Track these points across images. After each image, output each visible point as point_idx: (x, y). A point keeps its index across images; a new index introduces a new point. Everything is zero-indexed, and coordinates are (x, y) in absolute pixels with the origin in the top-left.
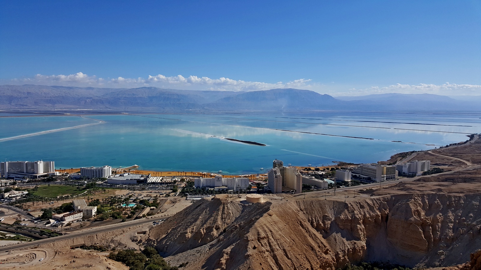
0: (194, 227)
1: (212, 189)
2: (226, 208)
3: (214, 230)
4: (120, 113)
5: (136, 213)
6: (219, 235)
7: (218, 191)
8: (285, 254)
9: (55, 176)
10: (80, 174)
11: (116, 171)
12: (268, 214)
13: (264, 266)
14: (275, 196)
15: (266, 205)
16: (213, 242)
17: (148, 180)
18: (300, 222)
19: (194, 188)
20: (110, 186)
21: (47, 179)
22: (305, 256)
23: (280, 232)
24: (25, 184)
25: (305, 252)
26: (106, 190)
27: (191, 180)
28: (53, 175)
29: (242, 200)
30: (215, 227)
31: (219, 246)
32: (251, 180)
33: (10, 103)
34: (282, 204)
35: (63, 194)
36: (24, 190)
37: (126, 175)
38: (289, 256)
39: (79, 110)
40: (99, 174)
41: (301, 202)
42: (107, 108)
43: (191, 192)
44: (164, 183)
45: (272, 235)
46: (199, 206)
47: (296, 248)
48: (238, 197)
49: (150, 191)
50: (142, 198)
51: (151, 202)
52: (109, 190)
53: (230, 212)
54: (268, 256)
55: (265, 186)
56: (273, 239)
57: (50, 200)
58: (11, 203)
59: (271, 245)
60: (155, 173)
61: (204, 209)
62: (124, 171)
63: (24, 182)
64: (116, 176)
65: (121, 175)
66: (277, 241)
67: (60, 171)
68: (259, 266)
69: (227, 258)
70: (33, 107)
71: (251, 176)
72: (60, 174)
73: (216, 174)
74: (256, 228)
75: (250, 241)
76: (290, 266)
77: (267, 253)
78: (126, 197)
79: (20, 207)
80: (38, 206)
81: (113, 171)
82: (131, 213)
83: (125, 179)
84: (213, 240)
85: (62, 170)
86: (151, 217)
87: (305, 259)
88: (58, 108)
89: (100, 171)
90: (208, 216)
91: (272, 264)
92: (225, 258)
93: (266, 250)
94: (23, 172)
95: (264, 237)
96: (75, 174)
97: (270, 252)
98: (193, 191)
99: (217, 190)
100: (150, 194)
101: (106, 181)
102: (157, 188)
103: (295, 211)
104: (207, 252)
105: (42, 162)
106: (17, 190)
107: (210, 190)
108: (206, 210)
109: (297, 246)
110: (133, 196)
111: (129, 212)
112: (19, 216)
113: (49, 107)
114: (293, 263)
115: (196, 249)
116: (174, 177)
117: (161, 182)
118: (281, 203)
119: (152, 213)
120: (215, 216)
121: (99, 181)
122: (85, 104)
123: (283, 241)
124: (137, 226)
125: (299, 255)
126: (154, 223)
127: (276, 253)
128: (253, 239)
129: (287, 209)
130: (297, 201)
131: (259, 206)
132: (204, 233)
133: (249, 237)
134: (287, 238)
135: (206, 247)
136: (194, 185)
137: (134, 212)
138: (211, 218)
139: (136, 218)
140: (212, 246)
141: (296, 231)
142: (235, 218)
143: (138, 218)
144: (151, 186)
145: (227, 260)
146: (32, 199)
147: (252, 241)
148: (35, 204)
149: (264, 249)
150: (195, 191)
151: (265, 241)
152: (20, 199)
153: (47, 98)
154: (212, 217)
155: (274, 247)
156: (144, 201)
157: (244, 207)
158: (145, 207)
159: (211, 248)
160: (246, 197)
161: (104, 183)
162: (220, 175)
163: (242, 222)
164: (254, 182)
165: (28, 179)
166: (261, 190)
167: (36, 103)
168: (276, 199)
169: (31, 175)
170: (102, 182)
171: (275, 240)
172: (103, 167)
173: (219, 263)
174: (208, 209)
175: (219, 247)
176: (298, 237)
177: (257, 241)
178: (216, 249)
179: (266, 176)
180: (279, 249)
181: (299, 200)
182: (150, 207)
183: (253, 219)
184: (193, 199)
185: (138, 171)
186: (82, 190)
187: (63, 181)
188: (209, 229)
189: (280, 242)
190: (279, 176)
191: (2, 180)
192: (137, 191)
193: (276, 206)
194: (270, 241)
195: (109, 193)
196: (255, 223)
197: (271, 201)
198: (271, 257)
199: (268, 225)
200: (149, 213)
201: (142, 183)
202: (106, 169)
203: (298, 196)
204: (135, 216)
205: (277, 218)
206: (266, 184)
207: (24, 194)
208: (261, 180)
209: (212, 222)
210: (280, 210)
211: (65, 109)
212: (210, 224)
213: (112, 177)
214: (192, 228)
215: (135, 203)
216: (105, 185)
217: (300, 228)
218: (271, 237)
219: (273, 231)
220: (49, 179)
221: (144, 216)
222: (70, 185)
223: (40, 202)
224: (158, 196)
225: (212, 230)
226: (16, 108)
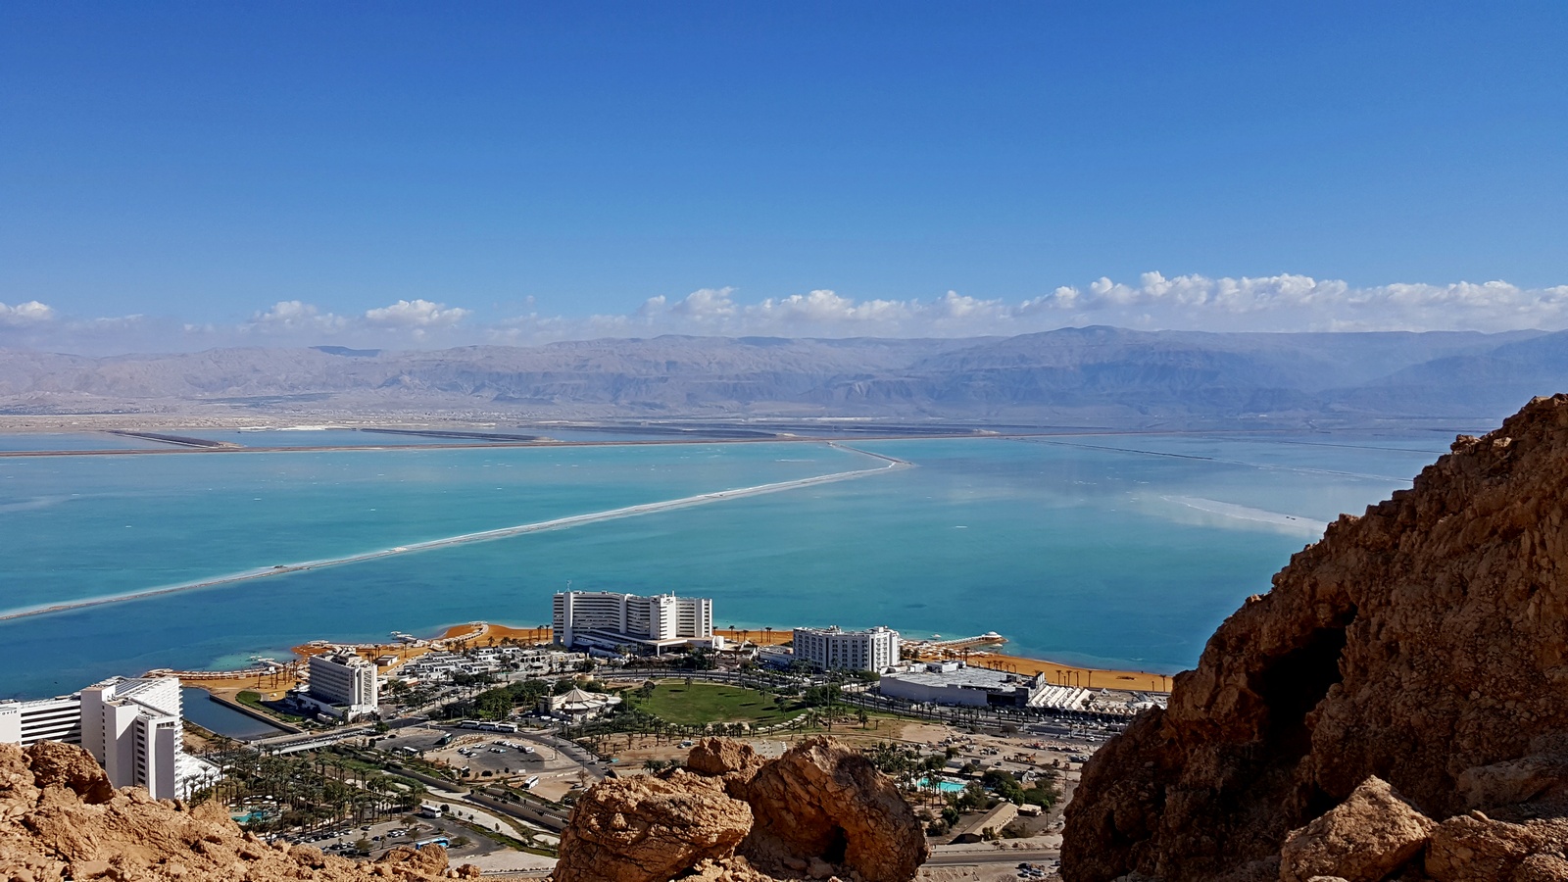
4: (964, 430)
5: (962, 819)
9: (709, 650)
10: (791, 650)
11: (916, 651)
17: (1030, 696)
20: (890, 704)
21: (685, 659)
24: (617, 671)
26: (871, 718)
28: (707, 647)
33: (615, 399)
35: (728, 719)
36: (612, 692)
37: (950, 667)
39: (825, 422)
40: (854, 657)
42: (924, 411)
44: (1094, 717)
49: (1034, 741)
50: (999, 764)
51: (1027, 783)
52: (883, 719)
57: (683, 734)
58: (566, 730)
60: (1064, 671)
62: (946, 651)
63: (615, 666)
64: (912, 670)
65: (929, 669)
67: (730, 634)
70: (682, 413)
72: (729, 647)
78: (937, 753)
79: (590, 748)
80: (644, 750)
81: (905, 649)
82: (946, 815)
83: (945, 685)
85: (738, 633)
86: (1016, 846)
88: (759, 413)
89: (859, 644)
94: (618, 631)
96: (775, 651)
100: (1031, 752)
101: (877, 684)
102: (1065, 732)
105: (673, 599)
106: (590, 688)
110: (962, 752)
111: (936, 814)
112: (581, 775)
113: (731, 413)
116: (1143, 695)
117: (1084, 709)
119: (1023, 827)
121: (850, 683)
122: (847, 397)
124: (957, 869)
126: (1022, 866)
137: (952, 814)
139: (961, 839)
143: (967, 838)
144: (1043, 723)
146: (630, 722)
148: (636, 743)
152: (595, 719)
153: (725, 381)
156: (998, 777)
158: (1000, 801)
161: (870, 691)
165: (628, 655)
167: (691, 397)
169: (639, 643)
170: (862, 689)
172: (868, 630)
182: (1017, 802)
185: (998, 660)
186: (790, 709)
187: (734, 671)
191: (554, 653)
192: (985, 736)
195: (881, 730)
200: (1013, 829)
201: (1009, 706)
202: (879, 640)
204: (957, 831)
207: (608, 705)
211: (780, 419)
213: (899, 673)
215: (965, 782)
216: (868, 698)
220: (693, 659)
221: (988, 835)
222: (757, 687)
223: (652, 738)
224: (1062, 765)
226: (633, 414)
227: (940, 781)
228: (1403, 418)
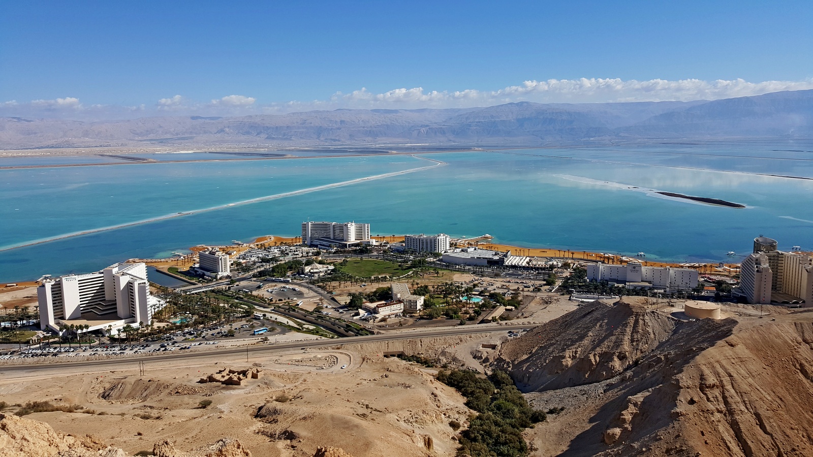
0: (578, 350)
1: (621, 285)
2: (641, 322)
3: (616, 359)
4: (469, 148)
5: (482, 313)
6: (625, 370)
7: (633, 290)
8: (759, 423)
9: (369, 245)
10: (404, 244)
11: (456, 244)
12: (727, 343)
13: (709, 438)
14: (750, 309)
15: (725, 325)
16: (613, 381)
17: (505, 260)
18: (801, 365)
19: (585, 281)
20: (446, 266)
21: (359, 249)
22: (805, 434)
23: (750, 379)
24: (331, 255)
25: (806, 426)
26: (440, 272)
27: (582, 266)
28: (368, 244)
29: (675, 310)
30: (617, 354)
31: (623, 389)
32: (706, 274)
33: (318, 138)
34: (762, 326)
35: (380, 274)
36: (329, 264)
37: (471, 250)
38: (768, 428)
39: (409, 146)
40: (431, 246)
41: (806, 327)
42: (451, 141)
43: (580, 286)
44: (532, 268)
45: (732, 384)
46: (589, 313)
47: (785, 416)
48: (667, 304)
49: (508, 279)
50: (495, 290)
51: (508, 297)
52: (445, 272)
53: (648, 331)
54: (719, 421)
55: (734, 287)
56: (732, 391)
57: (362, 281)
58: (312, 281)
59: (728, 401)
60: (518, 250)
61: (598, 320)
62: (469, 243)
63: (330, 253)
64: (455, 251)
65: (462, 251)
66: (742, 396)
67: (378, 238)
68: (698, 437)
69: (635, 411)
70: (348, 143)
71: (705, 266)
72: (377, 244)
73: (631, 259)
74: (697, 367)
75: (682, 388)
76: (767, 447)
77: (718, 416)
78: (469, 286)
79: (323, 288)
80: (346, 288)
81: (452, 242)
82: (475, 312)
83: (469, 257)
84: (613, 377)
85: (381, 238)
86: (506, 324)
87: (804, 439)
88: (381, 143)
89: (433, 241)
90: (604, 334)
91: (728, 436)
92: (631, 411)
93: (717, 409)
94: (330, 238)
95: (714, 384)
96: (397, 245)
97: (725, 415)
98: (583, 285)
99: (631, 288)
100: (507, 284)
101: (441, 257)
102: (520, 275)
103: (790, 342)
104: (599, 396)
105: (353, 224)
106: (320, 263)
107: (616, 287)
108: (601, 322)
109: (788, 411)
110: (479, 285)
111: (471, 311)
112: (321, 300)
113: (369, 143)
114: (775, 443)
115: (580, 388)
116: (551, 259)
117: (527, 265)
118: (758, 324)
119: (508, 316)
120: (619, 334)
121: (430, 257)
122: (418, 135)
123: (755, 397)
124: (483, 334)
125: (792, 429)
126: (510, 332)
127: (739, 417)
128: (690, 386)
129: (771, 336)
130: (798, 322)
131: (709, 326)
132: (596, 361)
133: (680, 381)
134: (765, 392)
135: (600, 387)
136: (586, 276)
137: (479, 311)
138: (611, 337)
139: (482, 322)
140: (610, 387)
141: (788, 381)
142: (658, 344)
143: (485, 321)
144: (511, 272)
145: (635, 416)
146: (339, 277)
147: (688, 388)
148: (342, 285)
149: (712, 406)
150: (587, 286)
151: (717, 392)
152: (324, 276)
153: (366, 129)
154: (613, 335)
155: (734, 406)
156: (496, 295)
157: (679, 324)
158: (497, 305)
159: (608, 391)
160: (684, 306)
161: (438, 260)
162: (640, 261)
163: (672, 352)
164: (710, 279)
165: (335, 248)
166: (722, 294)
167: (351, 136)
168: (750, 315)
169: (339, 243)
170: (435, 260)
171: (737, 393)
172: (436, 235)
173: (619, 418)
174: (606, 321)
175: (623, 391)
176: (794, 395)
177: (698, 389)
178: (616, 394)
179: (739, 268)
180: (746, 411)
181: (802, 321)
182: (505, 305)
183: (694, 349)
184: (583, 300)
185: (491, 246)
186: (406, 269)
187: (380, 254)
188: (606, 357)
189: (748, 398)
190: (767, 270)
191: (303, 248)
192: (487, 278)
193: (747, 329)
194: (727, 394)
195: (444, 277)
196: (697, 357)
197: (737, 318)
198: (726, 424)
199: (724, 363)
200: (504, 317)
201: (497, 265)
202: (441, 239)
203: (801, 312)
204: (480, 318)
205: (747, 351)
206: (737, 283)
207: (329, 270)
208: (727, 276)
209: (612, 344)
210: (756, 336)
211: (389, 145)
212: (609, 348)
213: (450, 253)
214: (574, 350)
215: (482, 298)
216: (438, 264)
217: (799, 378)
218: (729, 387)
219: (735, 375)
220: (363, 249)
221: (494, 320)
222: (390, 261)
223: (349, 283)
224: (521, 289)
225: (612, 360)
226: (327, 144)
227: (472, 298)
228: (649, 138)
